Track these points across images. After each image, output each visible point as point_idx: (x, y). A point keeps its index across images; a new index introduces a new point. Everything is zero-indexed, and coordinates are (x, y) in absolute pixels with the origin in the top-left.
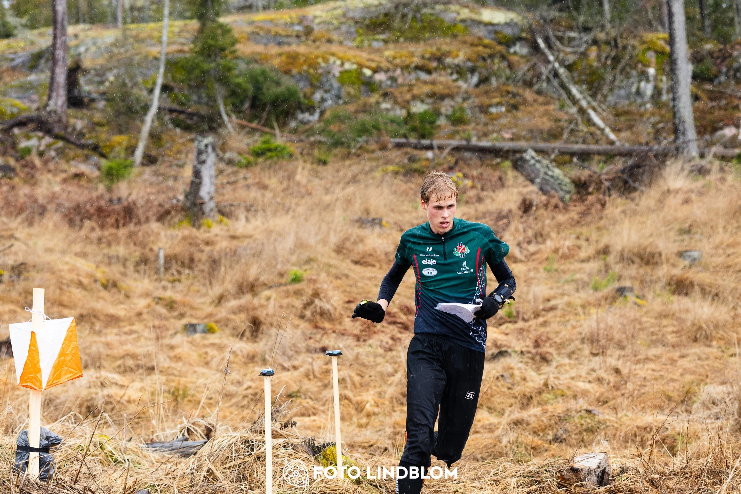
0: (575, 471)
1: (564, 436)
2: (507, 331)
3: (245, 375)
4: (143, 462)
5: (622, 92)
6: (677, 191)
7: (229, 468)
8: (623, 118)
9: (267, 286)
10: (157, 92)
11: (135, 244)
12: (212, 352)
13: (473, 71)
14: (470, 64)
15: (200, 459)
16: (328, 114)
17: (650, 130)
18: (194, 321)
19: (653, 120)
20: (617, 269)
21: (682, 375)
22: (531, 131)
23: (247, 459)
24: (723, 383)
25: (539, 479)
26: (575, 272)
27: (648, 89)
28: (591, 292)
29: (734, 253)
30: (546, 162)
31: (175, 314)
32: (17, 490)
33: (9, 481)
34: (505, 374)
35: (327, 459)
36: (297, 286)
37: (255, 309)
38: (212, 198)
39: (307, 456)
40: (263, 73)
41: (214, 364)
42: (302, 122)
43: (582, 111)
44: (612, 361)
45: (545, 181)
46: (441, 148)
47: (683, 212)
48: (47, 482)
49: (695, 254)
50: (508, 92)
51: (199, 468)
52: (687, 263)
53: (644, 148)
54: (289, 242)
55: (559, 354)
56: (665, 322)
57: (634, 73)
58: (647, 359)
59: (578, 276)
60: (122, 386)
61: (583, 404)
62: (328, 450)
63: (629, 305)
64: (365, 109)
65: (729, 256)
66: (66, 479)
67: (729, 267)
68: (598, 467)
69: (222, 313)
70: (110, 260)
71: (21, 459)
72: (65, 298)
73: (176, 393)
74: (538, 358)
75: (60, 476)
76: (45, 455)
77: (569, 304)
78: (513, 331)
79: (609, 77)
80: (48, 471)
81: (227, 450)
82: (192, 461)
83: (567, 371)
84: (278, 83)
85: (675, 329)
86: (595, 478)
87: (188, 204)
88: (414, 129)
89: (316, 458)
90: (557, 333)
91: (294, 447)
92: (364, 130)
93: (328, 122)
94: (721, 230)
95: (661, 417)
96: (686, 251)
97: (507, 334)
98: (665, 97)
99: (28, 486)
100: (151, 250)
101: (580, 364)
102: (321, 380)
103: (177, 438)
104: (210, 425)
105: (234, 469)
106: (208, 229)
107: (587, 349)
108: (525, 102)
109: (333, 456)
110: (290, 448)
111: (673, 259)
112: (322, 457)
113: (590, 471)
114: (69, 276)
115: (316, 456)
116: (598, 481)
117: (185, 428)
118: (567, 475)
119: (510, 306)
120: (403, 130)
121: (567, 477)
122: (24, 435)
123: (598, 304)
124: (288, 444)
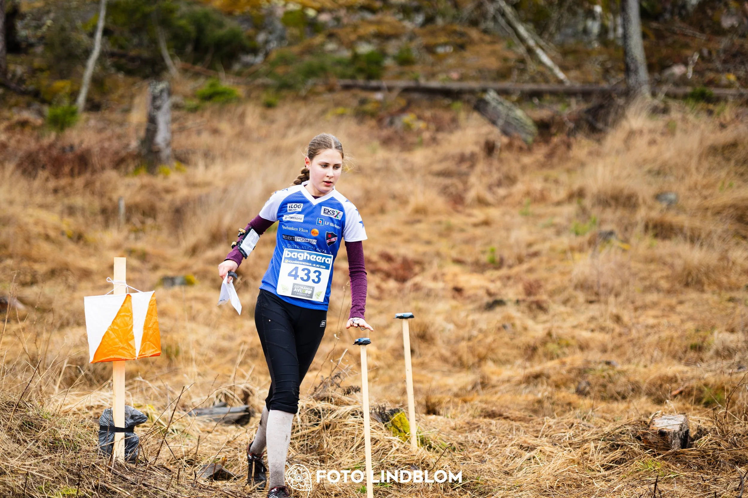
0: (662, 434)
2: (493, 278)
3: (234, 329)
5: (569, 31)
6: (641, 132)
7: (297, 438)
8: (570, 58)
10: (99, 35)
11: (93, 193)
12: (197, 306)
13: (418, 10)
14: (415, 4)
16: (273, 56)
17: (598, 68)
18: (170, 274)
19: (601, 58)
20: (595, 213)
22: (480, 71)
23: (315, 429)
24: (732, 331)
25: (619, 443)
26: (554, 215)
27: (594, 27)
28: (573, 236)
29: (711, 195)
30: (507, 104)
31: (149, 265)
33: (99, 465)
34: (507, 324)
35: (396, 427)
38: (168, 144)
39: (377, 424)
40: (206, 16)
41: (201, 318)
42: (247, 65)
43: (530, 51)
45: (508, 123)
46: (390, 89)
47: (652, 152)
49: (672, 196)
50: (455, 32)
52: (664, 205)
53: (594, 87)
55: (554, 302)
56: (652, 267)
57: (580, 11)
58: (645, 307)
59: (557, 220)
62: (395, 417)
63: (613, 250)
64: (309, 50)
65: (705, 198)
67: (707, 209)
68: (681, 430)
69: (197, 264)
70: (71, 211)
71: (105, 440)
72: (34, 253)
73: (169, 350)
74: (534, 306)
76: (131, 435)
77: (552, 249)
78: (500, 278)
79: (555, 15)
83: (564, 320)
84: (220, 25)
85: (664, 274)
86: (679, 441)
87: (144, 151)
88: (361, 71)
90: (546, 280)
92: (311, 72)
93: (274, 64)
94: (693, 170)
95: (681, 368)
96: (662, 193)
97: (493, 281)
98: (611, 36)
100: (110, 199)
101: (578, 311)
103: (214, 404)
104: (248, 388)
105: (301, 439)
106: (166, 177)
107: (581, 297)
108: (472, 42)
109: (402, 423)
110: (359, 416)
111: (650, 201)
112: (391, 425)
113: (675, 433)
114: (36, 230)
115: (386, 423)
116: (681, 444)
117: (221, 393)
118: (652, 439)
119: (493, 251)
120: (350, 71)
121: (653, 441)
122: (108, 415)
123: (581, 250)
124: (356, 412)
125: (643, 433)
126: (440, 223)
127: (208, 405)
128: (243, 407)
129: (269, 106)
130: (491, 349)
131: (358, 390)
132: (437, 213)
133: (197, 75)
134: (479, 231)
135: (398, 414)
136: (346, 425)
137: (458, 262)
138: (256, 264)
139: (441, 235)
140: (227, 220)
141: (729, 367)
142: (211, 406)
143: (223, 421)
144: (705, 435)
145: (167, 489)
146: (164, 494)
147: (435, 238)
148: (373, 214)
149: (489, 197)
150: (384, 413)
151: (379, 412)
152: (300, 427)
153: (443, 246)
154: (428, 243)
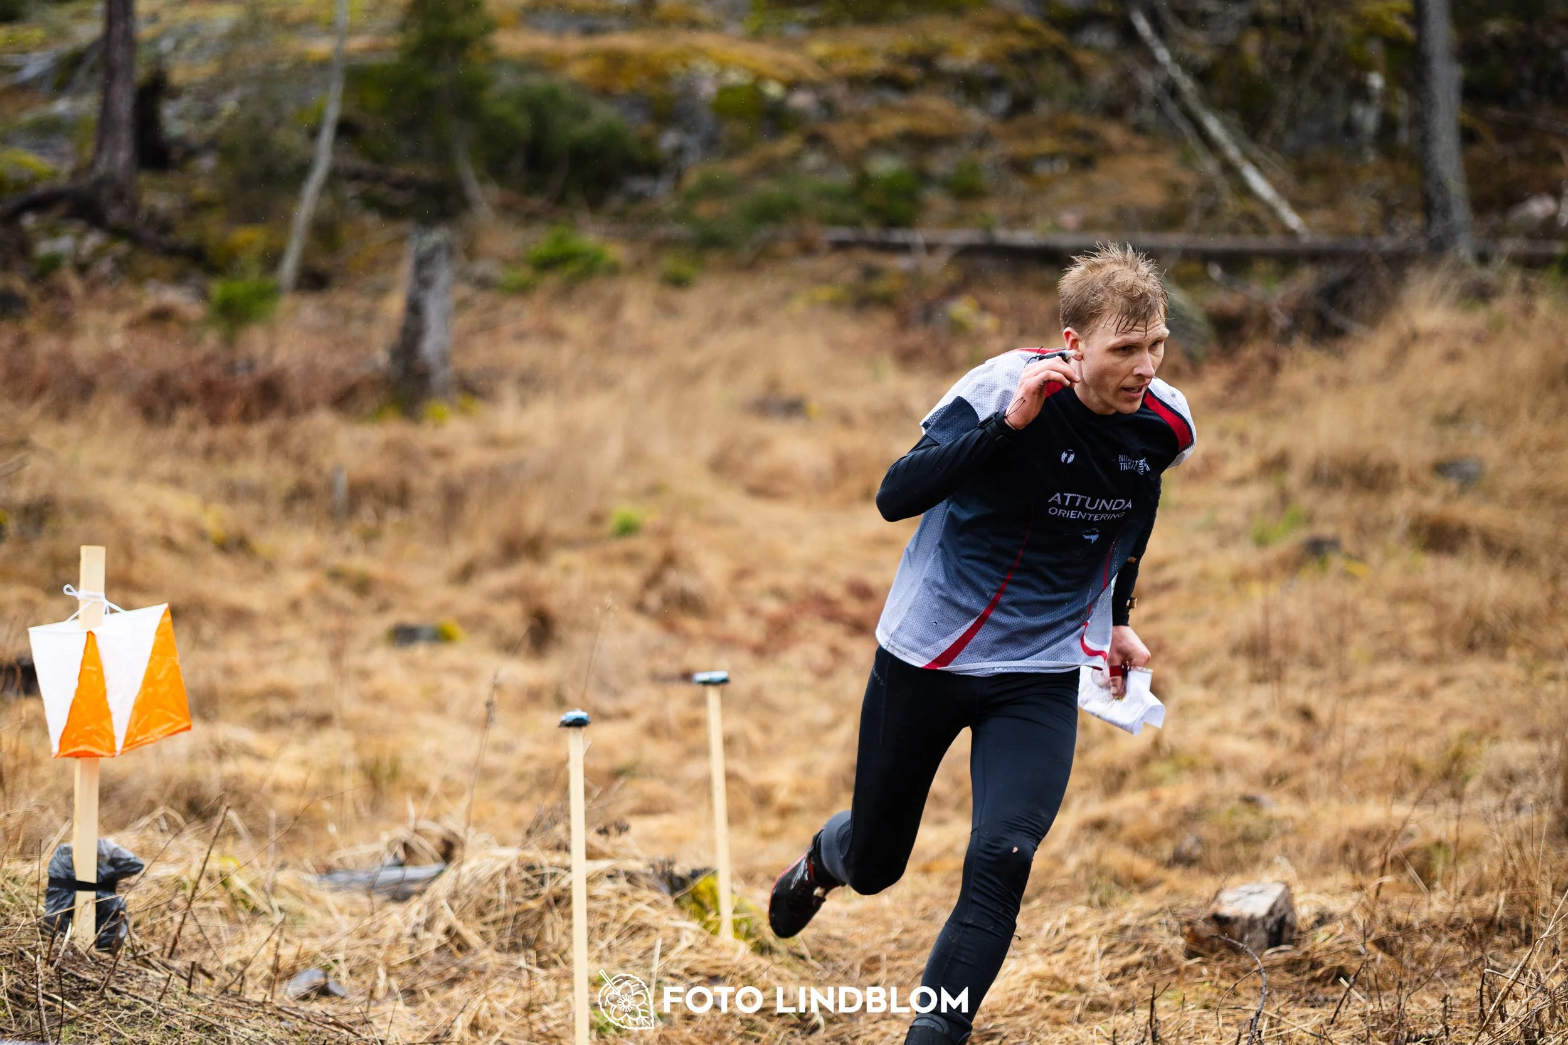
0: (1221, 921)
1: (1197, 852)
3: (520, 731)
4: (312, 912)
5: (1315, 128)
6: (1432, 336)
8: (1315, 185)
9: (567, 543)
10: (327, 135)
11: (285, 457)
13: (996, 84)
14: (992, 72)
15: (431, 905)
16: (693, 178)
17: (1372, 206)
18: (410, 618)
19: (1380, 184)
21: (1444, 720)
22: (1122, 212)
23: (532, 904)
24: (1531, 736)
25: (1146, 941)
26: (1218, 507)
27: (1368, 118)
28: (1251, 547)
29: (1553, 465)
31: (372, 602)
32: (51, 970)
33: (33, 951)
35: (701, 904)
36: (630, 544)
37: (540, 592)
38: (445, 359)
39: (658, 896)
40: (552, 95)
42: (637, 198)
43: (1229, 169)
44: (1296, 694)
46: (931, 248)
47: (1443, 379)
48: (113, 953)
49: (1471, 468)
50: (1074, 131)
51: (428, 926)
52: (1453, 485)
53: (1362, 245)
54: (613, 450)
55: (1183, 680)
57: (1339, 86)
58: (1368, 691)
59: (1223, 516)
60: (260, 757)
61: (1234, 784)
62: (701, 883)
63: (1329, 578)
64: (769, 168)
65: (1542, 470)
66: (155, 947)
67: (1542, 494)
68: (1271, 913)
71: (57, 906)
73: (377, 772)
75: (138, 941)
76: (109, 897)
77: (1204, 575)
79: (1285, 95)
80: (114, 930)
81: (490, 885)
82: (416, 910)
83: (1198, 717)
84: (582, 114)
85: (1426, 624)
86: (1262, 936)
87: (398, 373)
88: (874, 212)
89: (677, 901)
90: (1181, 635)
91: (631, 878)
92: (766, 214)
93: (692, 197)
94: (1523, 414)
95: (1400, 810)
96: (1451, 461)
98: (1404, 137)
99: (73, 961)
100: (319, 472)
101: (1229, 699)
103: (383, 861)
104: (452, 834)
106: (438, 425)
108: (1109, 151)
109: (714, 896)
110: (624, 880)
111: (1424, 478)
112: (688, 898)
113: (1252, 923)
114: (144, 527)
115: (678, 895)
116: (1267, 938)
117: (399, 841)
118: (1204, 931)
120: (851, 211)
121: (1205, 935)
122: (65, 857)
123: (1266, 576)
124: (617, 871)
127: (368, 864)
129: (678, 282)
133: (530, 218)
135: (708, 878)
136: (594, 897)
138: (584, 600)
144: (1324, 926)
145: (160, 999)
146: (149, 1008)
150: (675, 873)
151: (663, 872)
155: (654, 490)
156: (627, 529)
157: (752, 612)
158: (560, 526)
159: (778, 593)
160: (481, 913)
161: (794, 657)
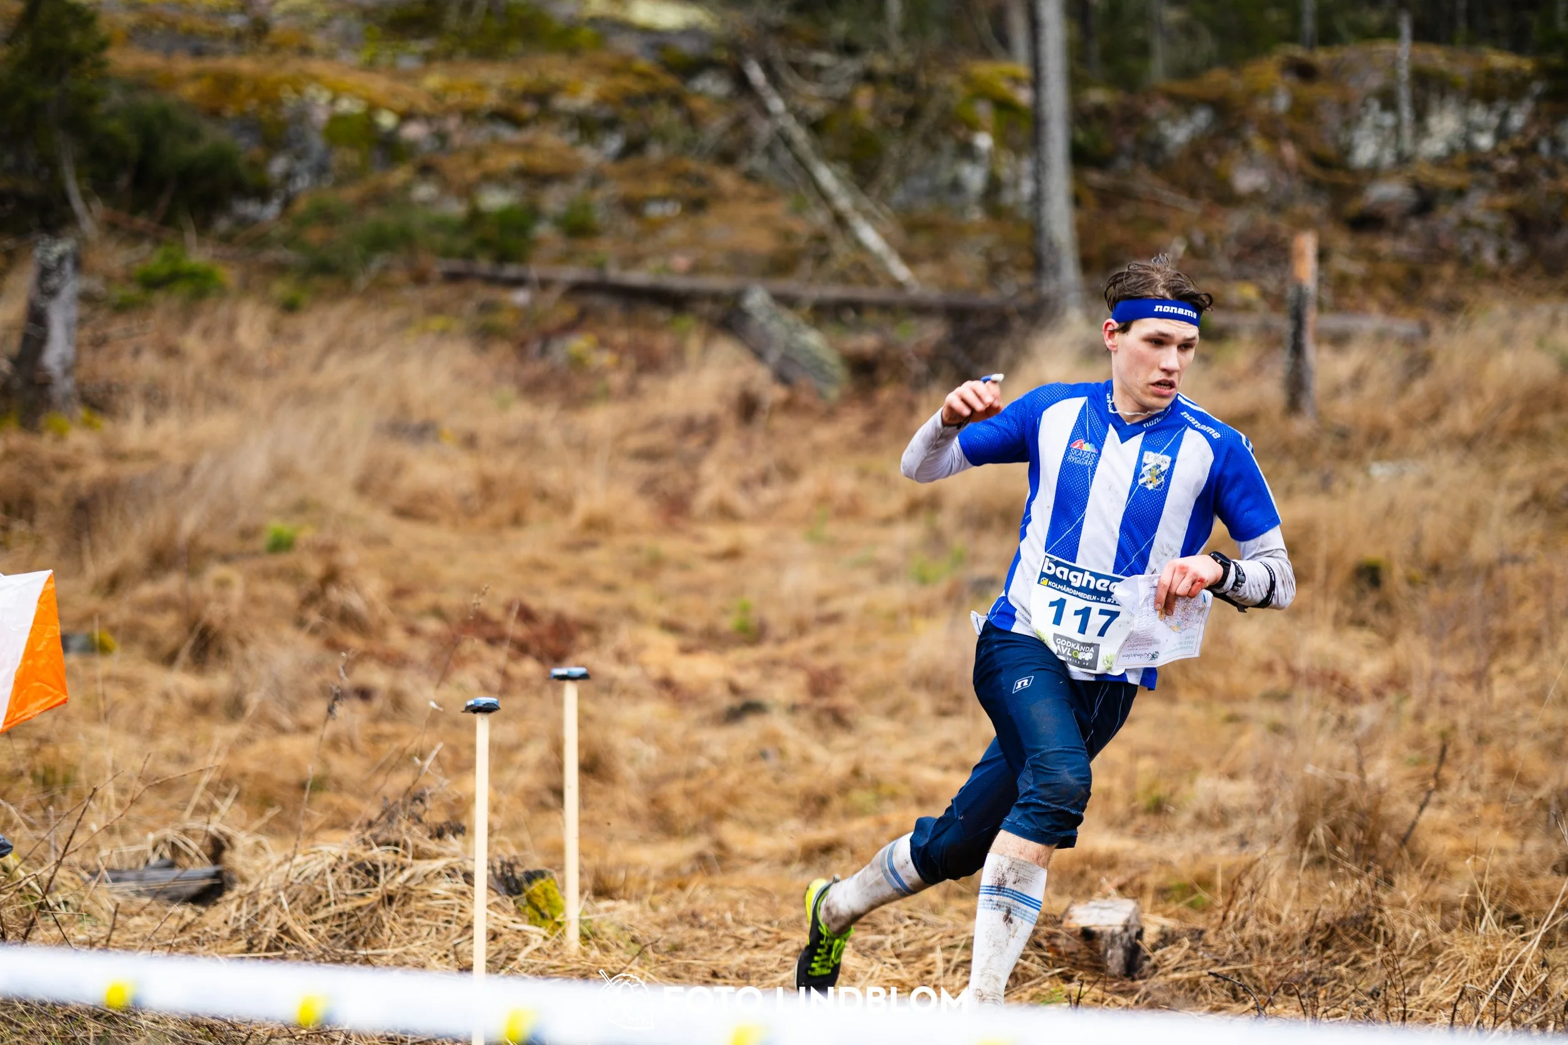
0: (1087, 935)
2: (744, 661)
3: (192, 743)
5: (925, 184)
7: (324, 921)
8: (923, 238)
9: (219, 556)
12: (118, 693)
13: (611, 124)
14: (606, 111)
16: (302, 205)
17: (979, 263)
19: (985, 242)
20: (960, 541)
22: (734, 257)
23: (365, 902)
24: (1232, 776)
26: (872, 543)
27: (975, 178)
28: (914, 585)
30: (792, 319)
34: (770, 749)
35: (536, 908)
36: (285, 560)
37: (195, 604)
38: (69, 370)
39: (497, 899)
40: (164, 115)
41: (122, 716)
43: (840, 221)
45: (788, 361)
46: (545, 284)
50: (686, 174)
54: (255, 463)
55: (869, 711)
57: (946, 143)
59: (881, 553)
62: (536, 887)
64: (379, 198)
68: (1125, 930)
69: (120, 611)
74: (827, 719)
78: (758, 664)
79: (895, 150)
81: (318, 881)
83: (888, 747)
84: (192, 134)
86: (1120, 952)
87: (18, 380)
88: (485, 244)
89: (515, 902)
90: (854, 668)
91: (465, 878)
92: (380, 242)
93: (302, 222)
97: (741, 667)
98: (1010, 197)
101: (917, 731)
102: (364, 755)
103: (147, 862)
104: (221, 833)
105: (335, 924)
106: (60, 437)
107: (924, 703)
108: (720, 197)
109: (548, 900)
110: (460, 879)
112: (525, 902)
113: (1113, 936)
115: (515, 898)
116: (1125, 959)
117: (165, 841)
118: (1066, 946)
119: (745, 610)
120: (463, 243)
121: (1069, 950)
123: (929, 612)
124: (453, 870)
125: (1048, 933)
126: (636, 550)
127: (133, 864)
128: (210, 869)
129: (290, 307)
130: (733, 798)
131: (459, 830)
132: (631, 529)
133: (136, 237)
134: (716, 570)
135: (542, 881)
136: (430, 897)
137: (671, 627)
138: (244, 614)
139: (638, 574)
140: (189, 524)
141: (1223, 843)
142: (142, 866)
143: (165, 897)
144: (1173, 943)
147: (624, 579)
148: (496, 527)
149: (741, 503)
150: (513, 876)
151: (503, 873)
152: (332, 898)
153: (641, 596)
154: (610, 588)
155: (301, 507)
156: (280, 545)
157: (412, 631)
158: (209, 540)
159: (437, 612)
160: (309, 911)
161: (467, 677)
